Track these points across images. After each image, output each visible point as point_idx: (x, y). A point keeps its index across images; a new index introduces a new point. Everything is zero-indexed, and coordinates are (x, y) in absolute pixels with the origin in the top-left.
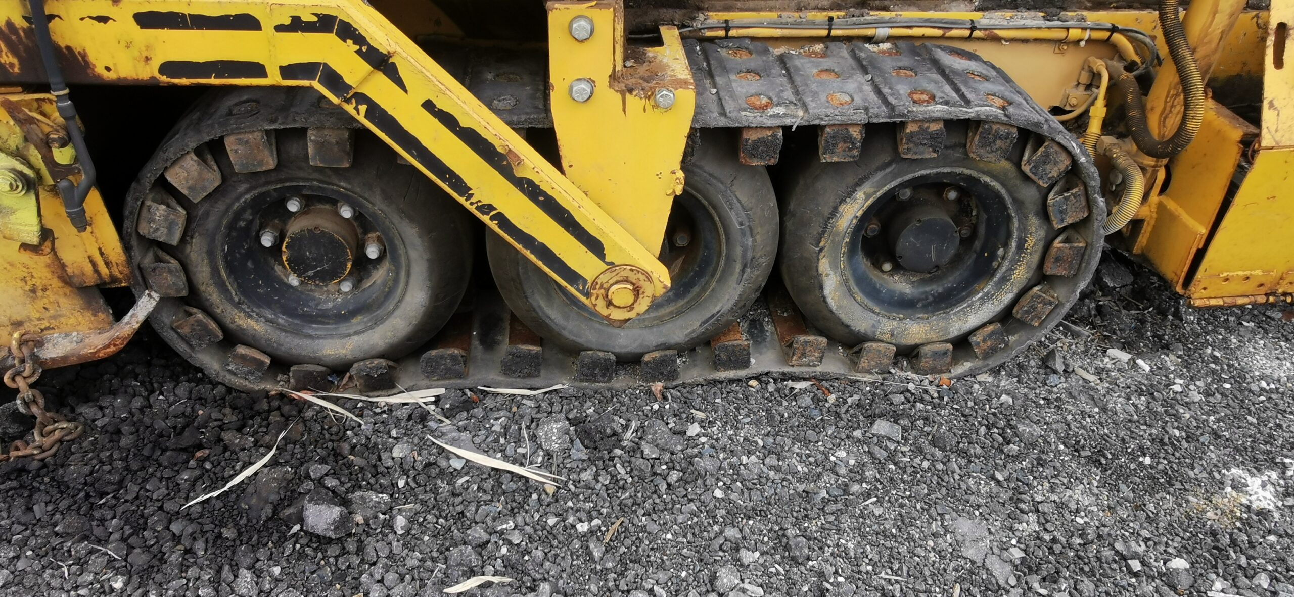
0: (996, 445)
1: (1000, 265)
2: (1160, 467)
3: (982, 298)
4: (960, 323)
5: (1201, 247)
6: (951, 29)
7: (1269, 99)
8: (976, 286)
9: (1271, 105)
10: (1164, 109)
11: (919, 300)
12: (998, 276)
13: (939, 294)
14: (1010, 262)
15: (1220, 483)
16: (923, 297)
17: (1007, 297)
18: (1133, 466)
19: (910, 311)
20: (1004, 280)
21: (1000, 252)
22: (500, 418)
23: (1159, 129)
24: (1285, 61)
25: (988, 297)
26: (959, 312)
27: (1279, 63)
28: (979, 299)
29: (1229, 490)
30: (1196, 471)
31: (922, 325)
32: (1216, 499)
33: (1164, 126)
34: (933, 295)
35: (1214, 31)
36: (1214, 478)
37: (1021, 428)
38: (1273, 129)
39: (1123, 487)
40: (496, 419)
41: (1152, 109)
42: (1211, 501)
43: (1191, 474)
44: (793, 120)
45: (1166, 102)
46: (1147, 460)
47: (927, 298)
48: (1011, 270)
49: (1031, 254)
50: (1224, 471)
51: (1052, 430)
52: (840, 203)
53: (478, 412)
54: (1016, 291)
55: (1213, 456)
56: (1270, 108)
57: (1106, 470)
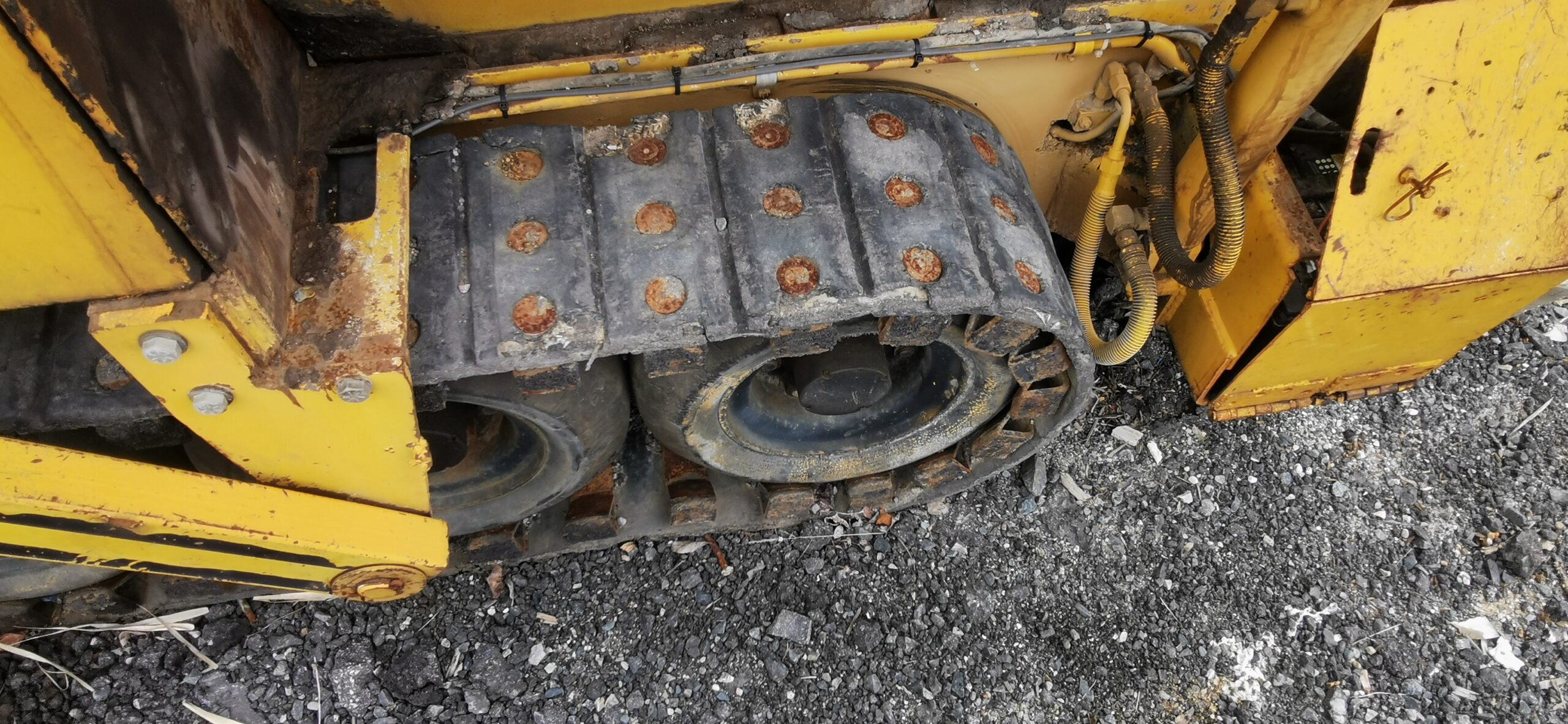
0: (934, 630)
1: (953, 398)
2: (1137, 645)
3: (931, 428)
4: (903, 455)
5: (1229, 368)
6: (882, 61)
7: (1336, 238)
8: (924, 414)
9: (1337, 245)
10: (1200, 194)
11: (845, 430)
12: (952, 407)
13: (874, 421)
14: (967, 396)
15: (1204, 661)
16: (852, 425)
17: (964, 430)
18: (1103, 648)
19: (835, 443)
20: (960, 413)
21: (954, 382)
22: (286, 649)
23: (1191, 214)
24: (1368, 183)
25: (941, 428)
26: (901, 442)
27: (1358, 186)
28: (928, 429)
29: (1211, 673)
30: (1180, 647)
31: (851, 460)
32: (1194, 693)
33: (1198, 212)
34: (865, 423)
35: (1275, 119)
36: (1198, 656)
37: (971, 600)
38: (1333, 277)
39: (1084, 685)
40: (280, 652)
41: (1184, 188)
42: (1185, 697)
43: (1173, 653)
44: (586, 353)
45: (1202, 187)
46: (1123, 636)
47: (857, 426)
48: (967, 404)
49: (993, 394)
50: (1213, 643)
51: (1010, 598)
52: (700, 387)
53: (254, 641)
54: (975, 425)
55: (1205, 619)
56: (1334, 250)
57: (1068, 659)
